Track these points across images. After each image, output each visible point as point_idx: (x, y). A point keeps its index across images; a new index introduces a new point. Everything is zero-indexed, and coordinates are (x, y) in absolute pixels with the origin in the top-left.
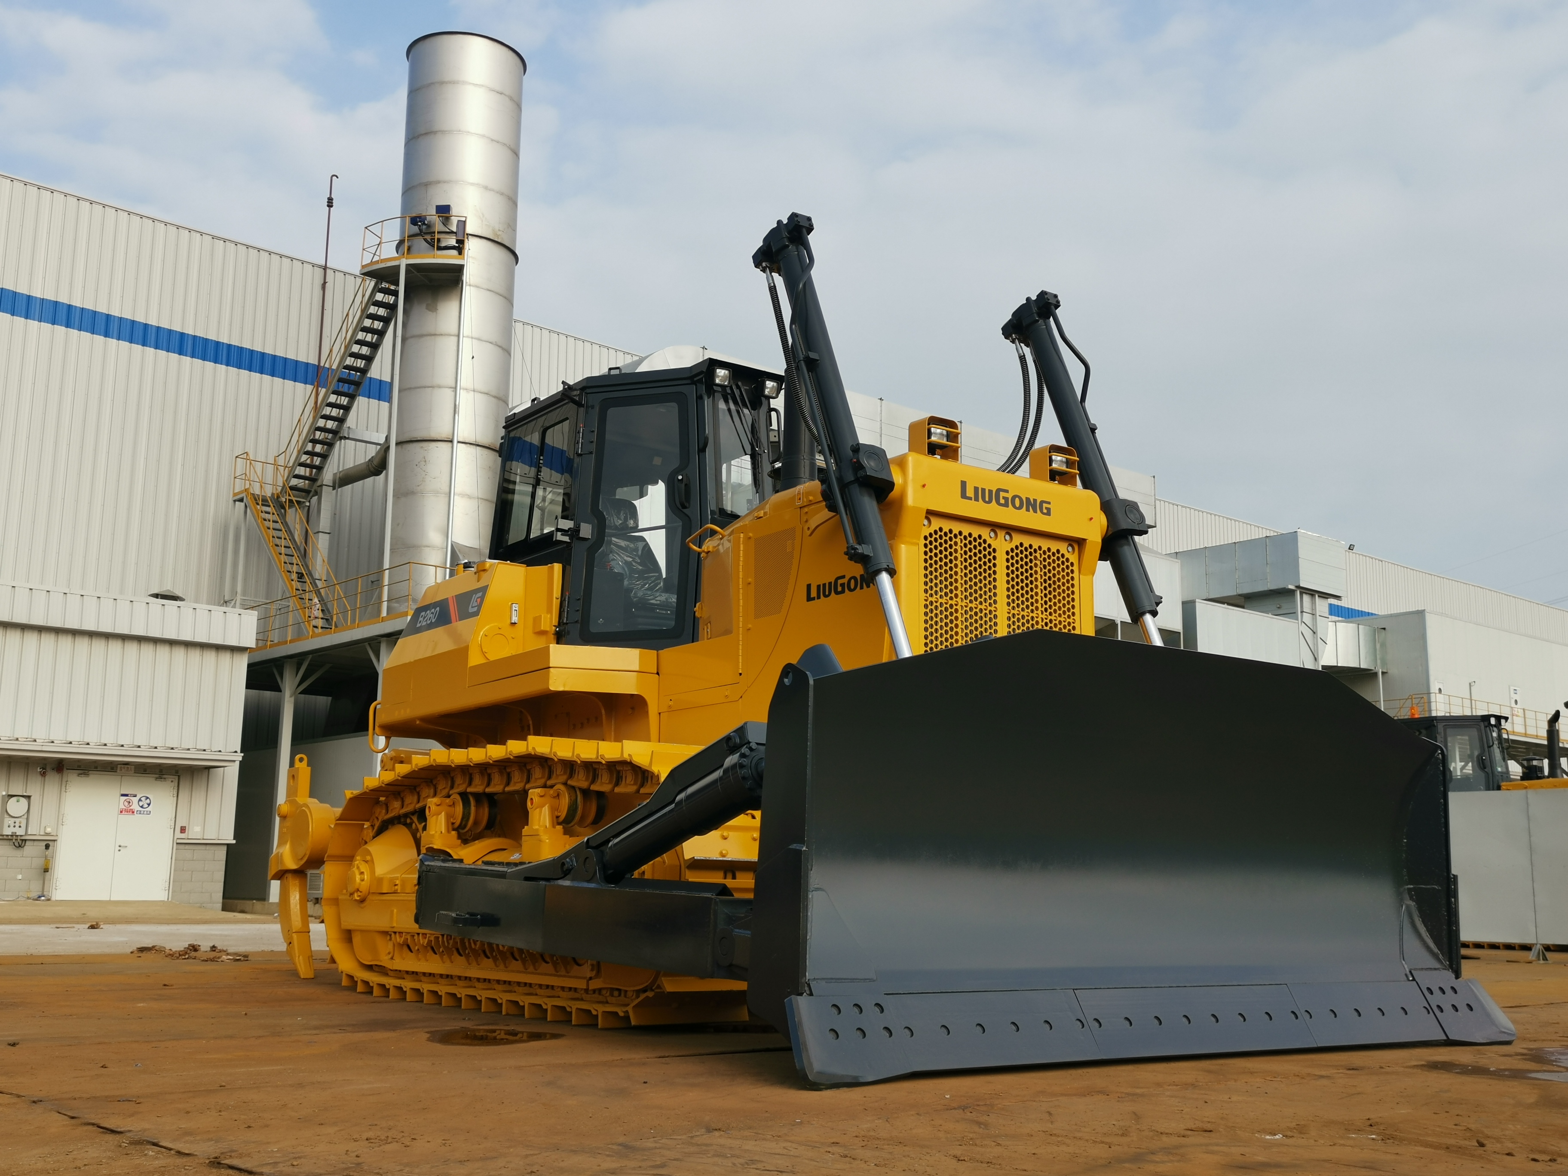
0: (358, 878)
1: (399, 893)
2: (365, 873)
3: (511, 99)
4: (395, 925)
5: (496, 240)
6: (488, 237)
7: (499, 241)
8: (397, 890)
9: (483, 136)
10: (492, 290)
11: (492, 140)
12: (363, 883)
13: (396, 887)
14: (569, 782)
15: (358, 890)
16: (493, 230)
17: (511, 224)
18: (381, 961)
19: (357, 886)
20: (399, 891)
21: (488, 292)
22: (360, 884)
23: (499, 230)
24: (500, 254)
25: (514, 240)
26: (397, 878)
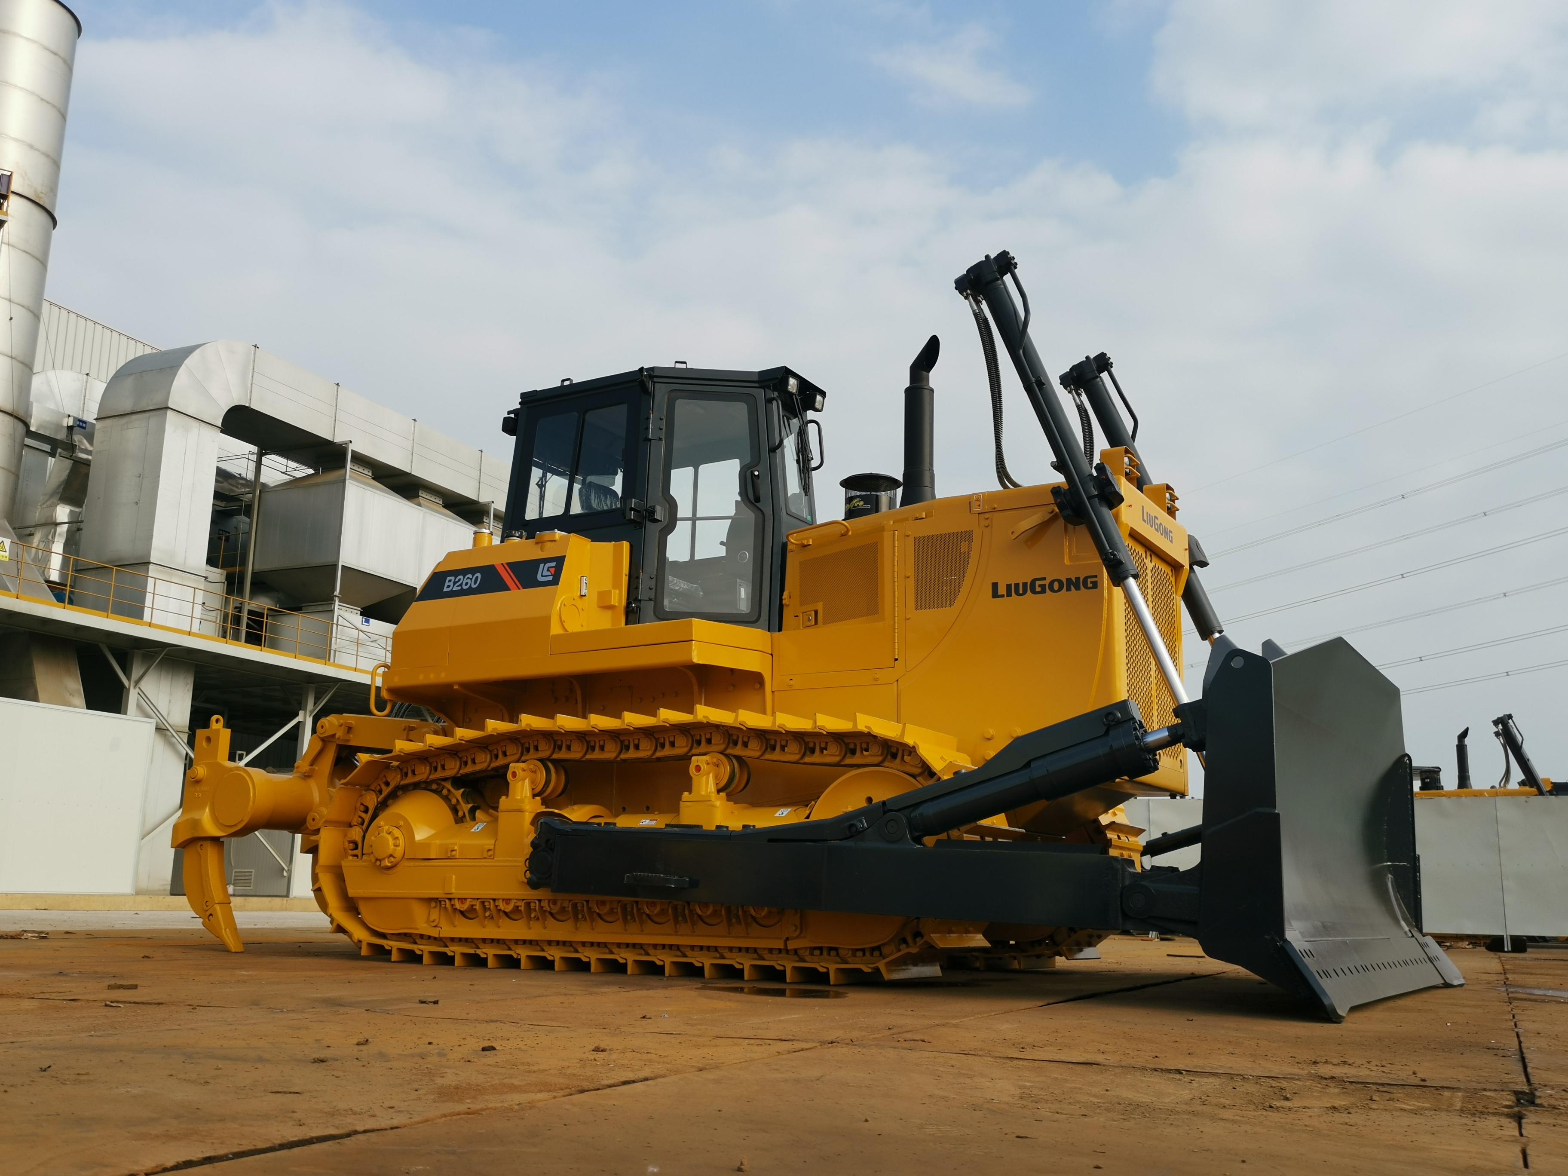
0: (391, 842)
1: (456, 859)
2: (400, 838)
3: (65, 61)
4: (453, 891)
5: (38, 201)
6: (30, 197)
7: (41, 203)
8: (455, 855)
9: (32, 93)
10: (30, 252)
11: (42, 100)
12: (398, 848)
13: (454, 853)
14: (729, 751)
15: (391, 855)
16: (36, 191)
17: (53, 188)
18: (417, 929)
19: (390, 852)
20: (457, 857)
21: (25, 253)
22: (395, 850)
23: (42, 193)
24: (39, 216)
25: (54, 205)
26: (456, 844)
